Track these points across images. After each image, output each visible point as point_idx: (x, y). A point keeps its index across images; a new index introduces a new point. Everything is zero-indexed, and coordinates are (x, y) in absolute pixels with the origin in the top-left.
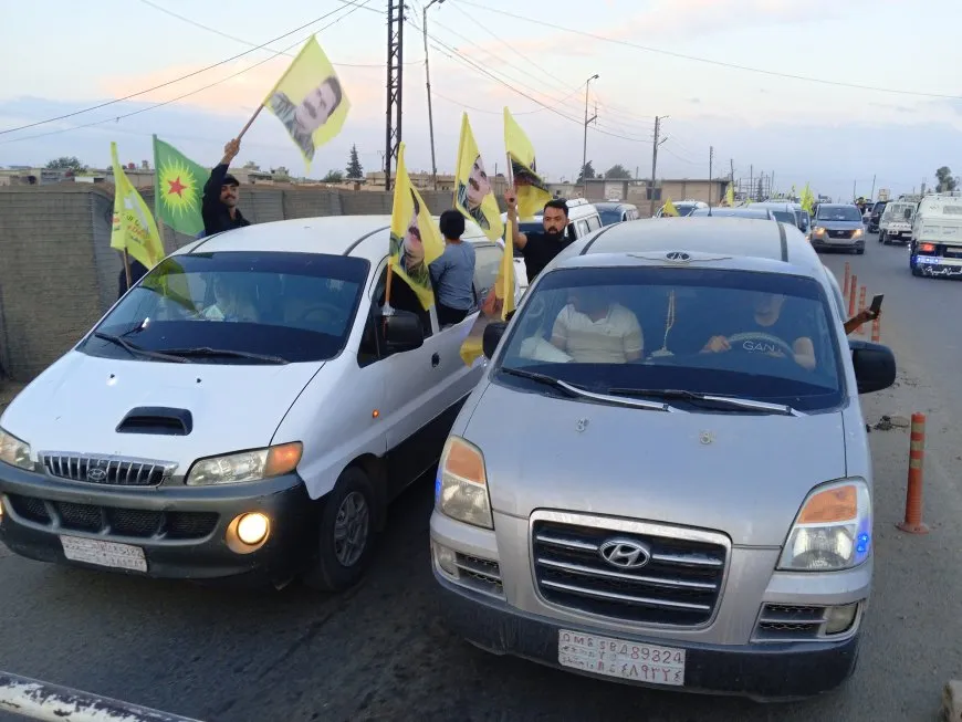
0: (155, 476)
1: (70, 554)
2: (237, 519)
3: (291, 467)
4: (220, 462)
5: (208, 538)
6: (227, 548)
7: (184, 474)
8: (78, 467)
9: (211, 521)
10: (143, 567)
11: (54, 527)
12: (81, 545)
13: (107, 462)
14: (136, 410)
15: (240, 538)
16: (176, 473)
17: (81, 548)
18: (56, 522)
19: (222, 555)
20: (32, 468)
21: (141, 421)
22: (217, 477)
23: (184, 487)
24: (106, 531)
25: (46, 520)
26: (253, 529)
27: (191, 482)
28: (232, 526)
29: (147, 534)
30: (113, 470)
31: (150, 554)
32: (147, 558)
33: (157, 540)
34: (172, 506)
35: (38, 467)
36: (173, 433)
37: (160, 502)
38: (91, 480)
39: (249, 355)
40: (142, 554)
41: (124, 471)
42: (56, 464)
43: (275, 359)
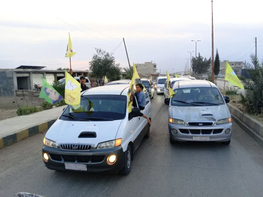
0: (89, 147)
1: (67, 168)
2: (108, 157)
3: (120, 144)
4: (104, 144)
5: (103, 161)
6: (107, 164)
7: (96, 147)
8: (70, 147)
9: (103, 157)
10: (86, 169)
11: (63, 162)
12: (70, 165)
13: (77, 145)
14: (82, 132)
15: (109, 162)
16: (94, 147)
17: (70, 166)
18: (63, 160)
19: (106, 165)
20: (57, 147)
21: (84, 135)
22: (103, 147)
23: (96, 150)
24: (76, 162)
25: (61, 160)
26: (112, 159)
27: (97, 149)
28: (108, 159)
29: (87, 162)
30: (79, 147)
31: (88, 166)
32: (87, 167)
33: (90, 163)
34: (94, 154)
35: (58, 147)
36: (92, 137)
37: (91, 154)
38: (73, 149)
39: (105, 119)
40: (86, 166)
41: (81, 147)
42: (64, 146)
43: (111, 119)
